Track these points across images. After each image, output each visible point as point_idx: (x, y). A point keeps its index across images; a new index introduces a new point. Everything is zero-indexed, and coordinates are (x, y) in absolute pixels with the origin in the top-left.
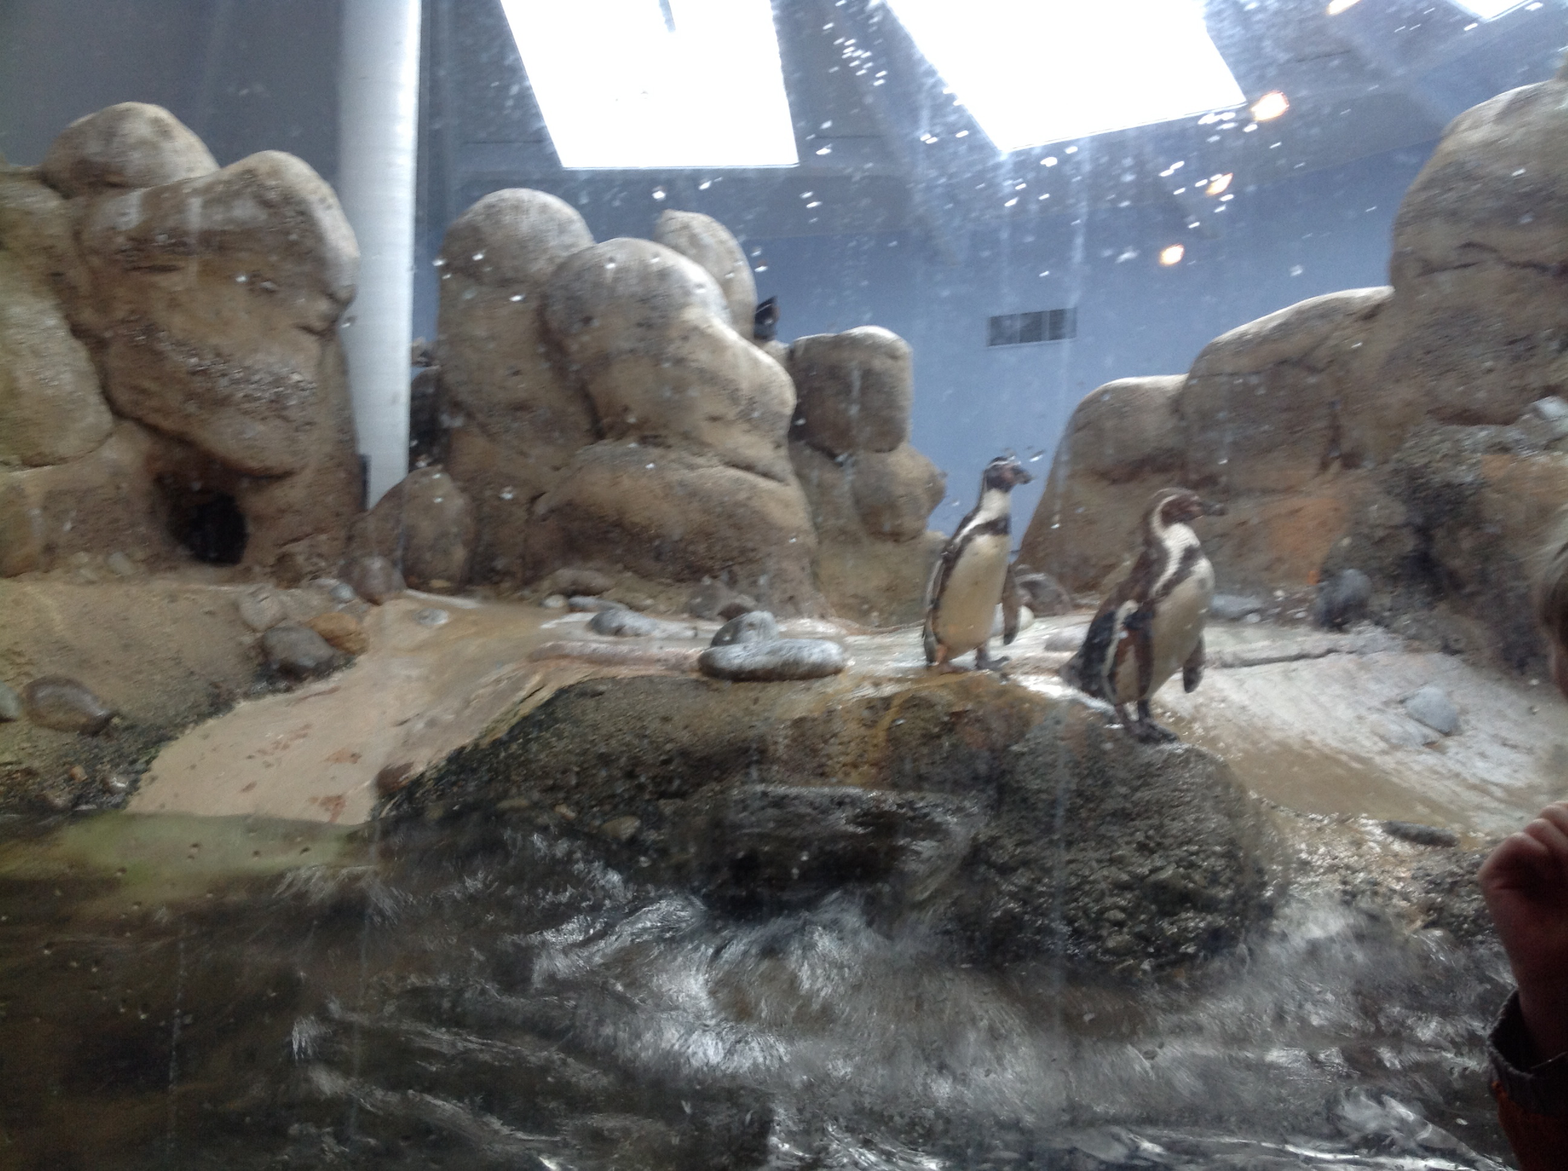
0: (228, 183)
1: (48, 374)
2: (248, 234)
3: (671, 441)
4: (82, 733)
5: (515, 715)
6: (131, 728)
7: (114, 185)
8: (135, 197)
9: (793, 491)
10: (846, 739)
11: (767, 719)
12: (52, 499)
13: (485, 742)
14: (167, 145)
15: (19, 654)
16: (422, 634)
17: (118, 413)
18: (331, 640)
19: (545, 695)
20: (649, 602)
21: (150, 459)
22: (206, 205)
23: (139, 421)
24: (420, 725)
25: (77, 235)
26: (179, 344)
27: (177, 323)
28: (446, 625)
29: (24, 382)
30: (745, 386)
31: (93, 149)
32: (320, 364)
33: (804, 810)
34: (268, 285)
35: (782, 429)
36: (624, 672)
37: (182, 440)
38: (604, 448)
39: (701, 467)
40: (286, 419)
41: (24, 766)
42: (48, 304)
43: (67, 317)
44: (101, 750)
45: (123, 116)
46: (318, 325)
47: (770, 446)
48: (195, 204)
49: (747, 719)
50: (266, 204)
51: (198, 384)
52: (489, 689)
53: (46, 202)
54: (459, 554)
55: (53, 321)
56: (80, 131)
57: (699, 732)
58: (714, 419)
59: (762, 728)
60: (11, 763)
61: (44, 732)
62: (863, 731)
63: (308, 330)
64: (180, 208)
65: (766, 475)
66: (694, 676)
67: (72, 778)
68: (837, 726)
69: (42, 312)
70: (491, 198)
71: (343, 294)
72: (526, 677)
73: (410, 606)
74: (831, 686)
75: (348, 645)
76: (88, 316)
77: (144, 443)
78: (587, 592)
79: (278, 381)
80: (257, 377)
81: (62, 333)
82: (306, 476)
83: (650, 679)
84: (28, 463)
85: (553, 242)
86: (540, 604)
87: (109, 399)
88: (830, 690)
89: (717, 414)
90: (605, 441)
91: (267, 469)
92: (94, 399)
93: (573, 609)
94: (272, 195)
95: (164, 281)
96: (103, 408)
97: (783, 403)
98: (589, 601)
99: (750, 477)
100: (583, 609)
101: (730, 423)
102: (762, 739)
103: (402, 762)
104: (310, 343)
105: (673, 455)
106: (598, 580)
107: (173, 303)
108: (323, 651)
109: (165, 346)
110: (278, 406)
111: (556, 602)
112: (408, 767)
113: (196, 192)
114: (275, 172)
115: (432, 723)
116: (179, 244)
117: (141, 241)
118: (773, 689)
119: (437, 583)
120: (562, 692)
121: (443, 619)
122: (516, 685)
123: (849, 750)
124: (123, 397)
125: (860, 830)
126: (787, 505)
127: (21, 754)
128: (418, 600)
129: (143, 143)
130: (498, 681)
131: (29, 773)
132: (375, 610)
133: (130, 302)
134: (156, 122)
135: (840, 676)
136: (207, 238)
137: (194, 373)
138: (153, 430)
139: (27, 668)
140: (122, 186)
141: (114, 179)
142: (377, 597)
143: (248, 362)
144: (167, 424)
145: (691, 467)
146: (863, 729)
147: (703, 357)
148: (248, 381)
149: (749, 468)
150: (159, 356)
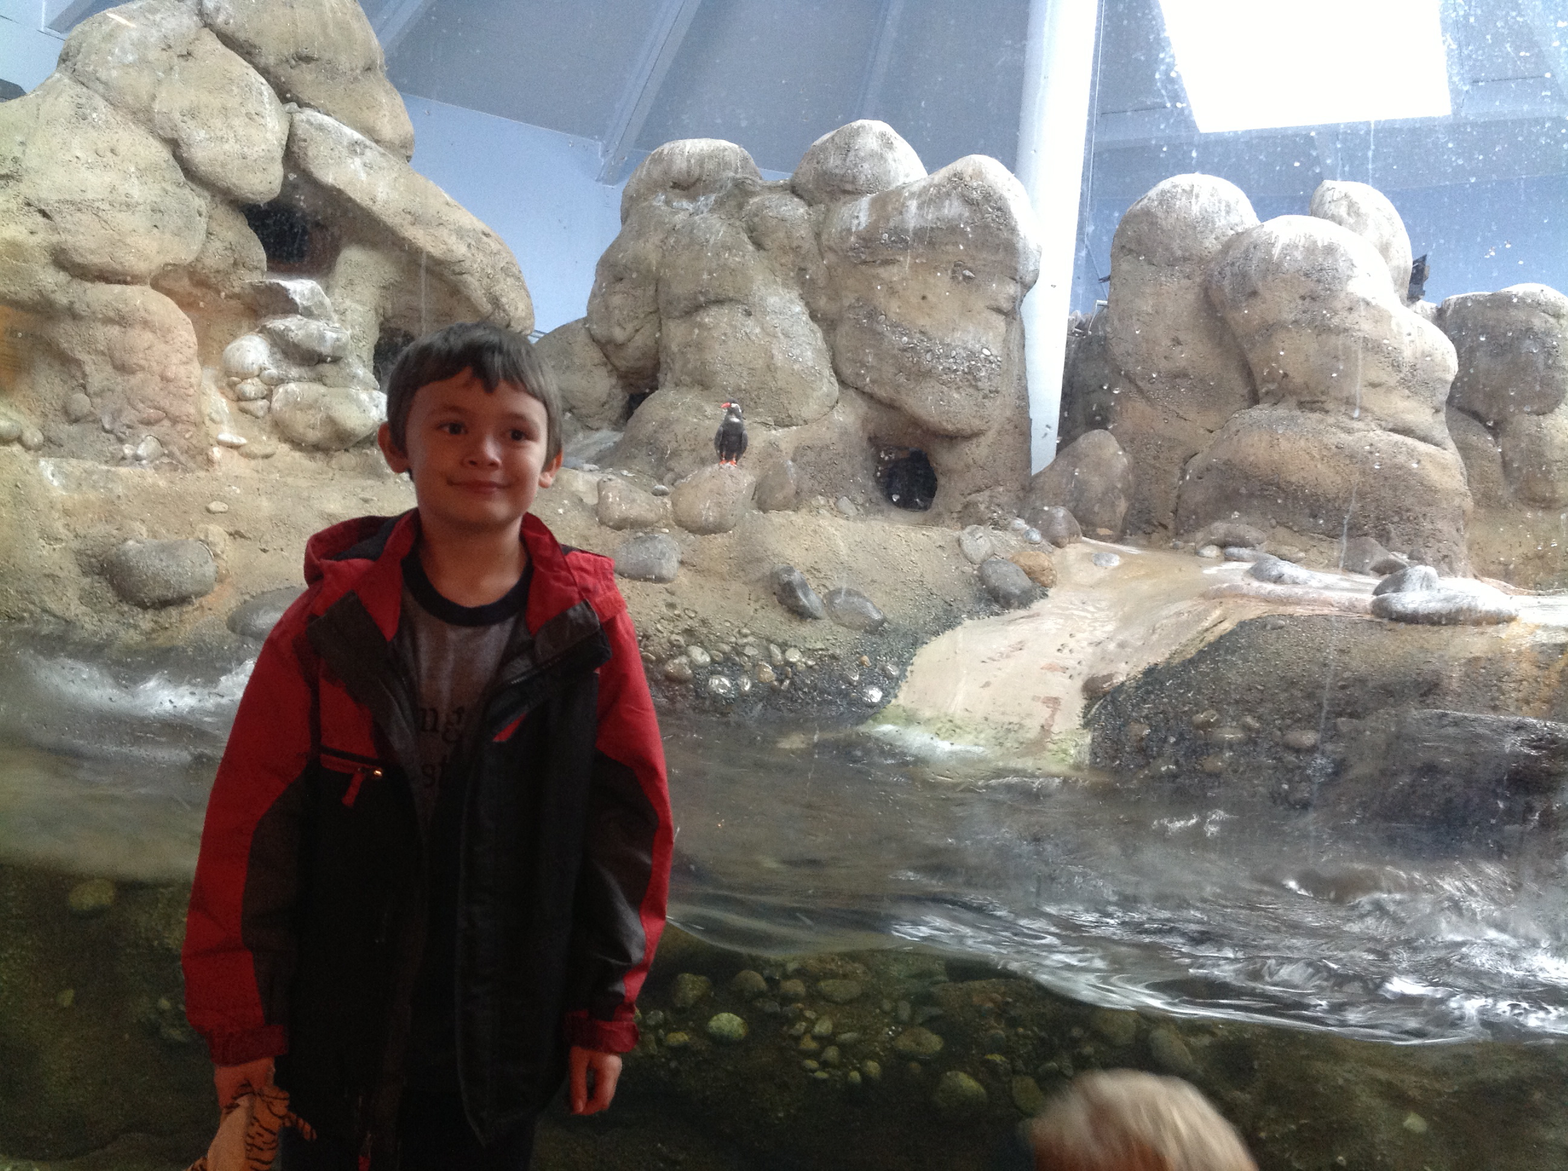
0: (938, 186)
1: (797, 352)
2: (953, 229)
3: (1330, 406)
4: (866, 631)
5: (1201, 641)
6: (895, 630)
7: (846, 192)
8: (865, 202)
9: (1451, 455)
10: (1519, 678)
11: (1442, 656)
12: (799, 453)
13: (1177, 661)
14: (889, 156)
15: (819, 571)
16: (1100, 573)
17: (842, 383)
18: (1030, 573)
19: (1227, 626)
20: (1302, 555)
21: (865, 421)
22: (920, 207)
23: (861, 392)
24: (1112, 646)
25: (818, 236)
26: (894, 326)
27: (894, 307)
28: (1119, 568)
29: (779, 358)
30: (1407, 354)
31: (833, 162)
32: (1006, 341)
33: (1480, 730)
34: (967, 273)
35: (1442, 396)
36: (1300, 611)
37: (890, 406)
38: (1261, 412)
39: (1358, 430)
40: (977, 388)
41: (830, 652)
42: (794, 294)
43: (807, 304)
44: (879, 645)
45: (857, 132)
46: (1006, 305)
47: (1429, 412)
48: (913, 205)
49: (1421, 655)
50: (969, 202)
51: (908, 359)
52: (1173, 620)
53: (796, 210)
54: (1122, 506)
55: (798, 308)
56: (823, 148)
57: (1376, 665)
58: (1374, 385)
59: (1437, 665)
60: (822, 649)
61: (841, 629)
62: (1536, 672)
63: (999, 311)
64: (901, 211)
65: (1424, 439)
66: (1368, 617)
67: (862, 663)
68: (1510, 666)
69: (791, 301)
70: (1165, 185)
71: (1028, 279)
72: (1207, 612)
73: (1087, 550)
74: (1505, 632)
75: (1043, 579)
76: (822, 302)
77: (861, 407)
78: (1243, 544)
79: (972, 355)
80: (954, 353)
81: (805, 318)
82: (991, 436)
83: (1326, 618)
84: (780, 424)
85: (1221, 222)
86: (1197, 553)
87: (837, 372)
88: (1503, 636)
89: (1377, 381)
90: (1260, 406)
91: (958, 430)
92: (827, 372)
93: (1228, 558)
94: (975, 195)
95: (883, 272)
96: (834, 380)
97: (1446, 369)
98: (1245, 552)
99: (1410, 441)
100: (1239, 559)
101: (1390, 390)
102: (1436, 673)
103: (1105, 673)
104: (999, 322)
105: (1331, 420)
106: (1252, 534)
107: (892, 291)
108: (1025, 582)
109: (884, 328)
110: (971, 377)
111: (1212, 552)
112: (1109, 677)
113: (912, 195)
114: (979, 174)
115: (1122, 645)
116: (900, 240)
117: (868, 239)
118: (1446, 632)
119: (1103, 531)
120: (1242, 625)
121: (1116, 561)
122: (1200, 617)
123: (1521, 688)
124: (848, 371)
125: (1533, 753)
126: (1444, 468)
127: (828, 644)
128: (1093, 545)
129: (872, 155)
130: (1179, 614)
131: (833, 657)
132: (1058, 551)
133: (856, 292)
134: (883, 135)
135: (1513, 624)
136: (920, 234)
137: (905, 350)
138: (870, 397)
139: (825, 582)
140: (856, 193)
141: (849, 187)
142: (1060, 540)
143: (948, 340)
144: (882, 393)
145: (1349, 431)
146: (1536, 670)
147: (1366, 327)
148: (947, 357)
149: (1406, 431)
150: (878, 336)
